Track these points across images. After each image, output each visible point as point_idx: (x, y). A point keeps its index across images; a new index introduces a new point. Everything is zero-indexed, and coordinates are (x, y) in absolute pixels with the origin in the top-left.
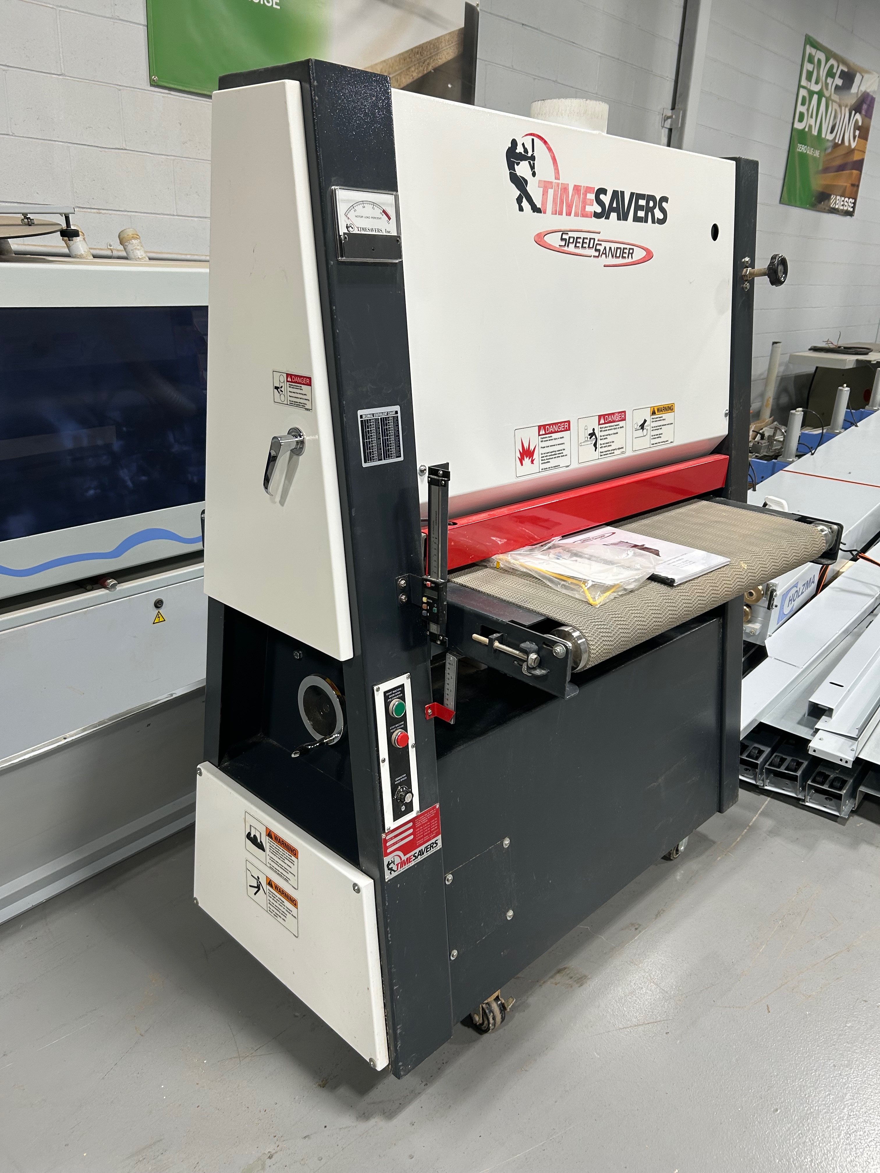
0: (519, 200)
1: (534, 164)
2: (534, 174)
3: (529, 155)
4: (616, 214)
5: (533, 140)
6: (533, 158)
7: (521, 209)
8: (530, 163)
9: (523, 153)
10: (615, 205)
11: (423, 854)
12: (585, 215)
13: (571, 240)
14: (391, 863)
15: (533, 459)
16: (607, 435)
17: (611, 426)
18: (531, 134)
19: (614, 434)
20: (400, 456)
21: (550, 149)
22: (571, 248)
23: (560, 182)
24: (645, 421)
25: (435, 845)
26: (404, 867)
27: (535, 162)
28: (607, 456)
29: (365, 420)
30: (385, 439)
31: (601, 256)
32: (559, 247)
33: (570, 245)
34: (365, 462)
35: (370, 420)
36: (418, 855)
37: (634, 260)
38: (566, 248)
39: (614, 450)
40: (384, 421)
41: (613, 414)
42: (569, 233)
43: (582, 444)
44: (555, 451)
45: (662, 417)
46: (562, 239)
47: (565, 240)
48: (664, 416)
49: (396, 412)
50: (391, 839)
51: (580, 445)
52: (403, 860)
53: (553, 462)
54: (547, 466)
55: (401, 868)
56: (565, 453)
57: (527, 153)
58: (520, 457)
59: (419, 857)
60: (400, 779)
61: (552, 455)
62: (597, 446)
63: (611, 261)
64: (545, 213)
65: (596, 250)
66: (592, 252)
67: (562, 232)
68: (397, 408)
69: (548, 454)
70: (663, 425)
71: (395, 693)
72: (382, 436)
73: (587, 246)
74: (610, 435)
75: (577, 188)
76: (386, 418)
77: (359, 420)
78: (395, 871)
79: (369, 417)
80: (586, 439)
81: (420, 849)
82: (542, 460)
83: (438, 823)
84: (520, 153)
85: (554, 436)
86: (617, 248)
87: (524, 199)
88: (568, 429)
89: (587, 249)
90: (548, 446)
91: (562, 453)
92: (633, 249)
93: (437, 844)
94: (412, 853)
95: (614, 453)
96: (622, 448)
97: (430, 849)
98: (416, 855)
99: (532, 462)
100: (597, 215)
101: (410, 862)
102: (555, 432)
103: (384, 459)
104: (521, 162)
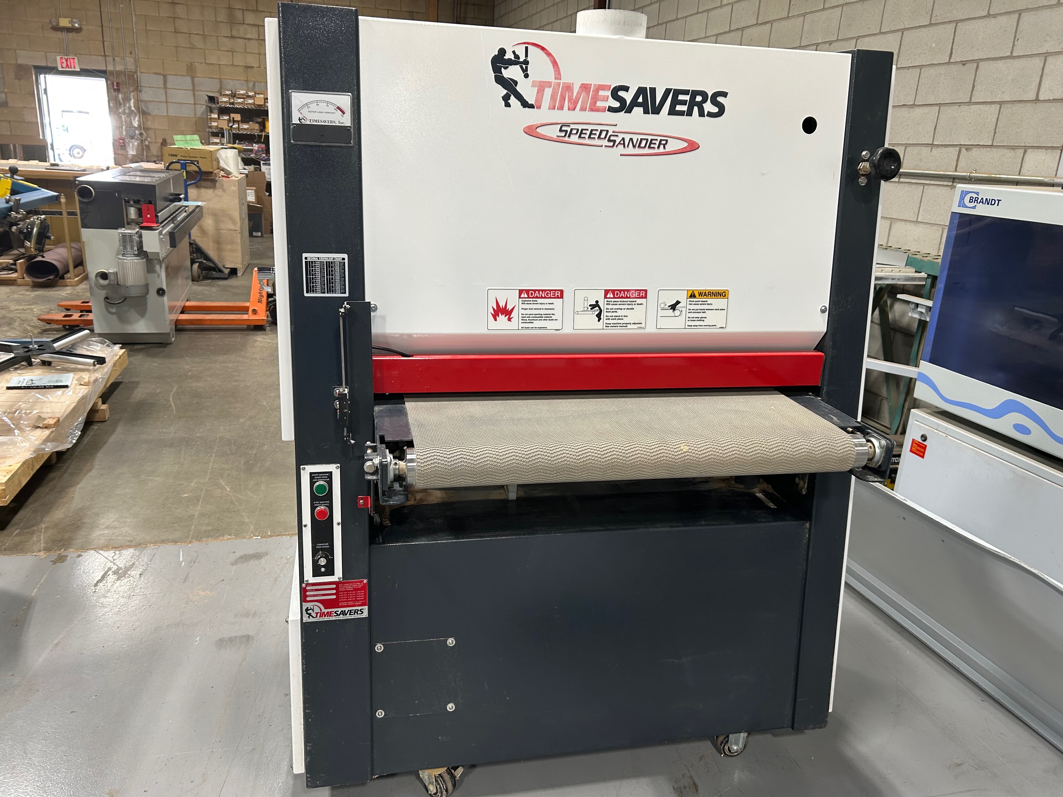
0: (506, 99)
1: (527, 68)
2: (526, 76)
3: (522, 60)
4: (642, 108)
5: (527, 48)
6: (526, 62)
7: (508, 105)
8: (522, 67)
9: (513, 59)
10: (640, 100)
11: (346, 615)
12: (594, 109)
13: (574, 132)
14: (310, 610)
15: (511, 317)
16: (618, 309)
17: (625, 302)
18: (524, 43)
19: (627, 309)
20: (345, 293)
21: (549, 54)
22: (574, 138)
23: (562, 82)
24: (678, 302)
25: (359, 612)
26: (323, 618)
27: (529, 66)
28: (617, 328)
29: (309, 262)
30: (330, 278)
31: (617, 146)
32: (556, 137)
33: (572, 136)
34: (307, 292)
35: (315, 262)
36: (340, 614)
37: (667, 150)
38: (566, 139)
39: (628, 324)
40: (330, 265)
41: (628, 291)
42: (571, 125)
43: (579, 313)
44: (542, 315)
45: (707, 301)
46: (561, 130)
47: (566, 131)
48: (710, 301)
49: (343, 259)
50: (312, 590)
51: (576, 313)
52: (323, 611)
53: (537, 324)
54: (530, 325)
55: (320, 617)
56: (554, 317)
57: (519, 58)
58: (493, 313)
59: (341, 616)
60: (322, 546)
61: (536, 317)
62: (602, 317)
63: (630, 150)
64: (539, 107)
65: (609, 140)
66: (605, 142)
67: (561, 125)
68: (345, 256)
69: (531, 316)
70: (707, 310)
71: (321, 476)
72: (327, 275)
73: (596, 137)
74: (621, 309)
75: (585, 87)
76: (332, 262)
77: (304, 260)
78: (313, 617)
79: (314, 260)
80: (586, 309)
81: (343, 609)
82: (522, 320)
83: (365, 595)
84: (510, 59)
85: (540, 301)
86: (641, 140)
87: (512, 97)
88: (562, 297)
89: (596, 139)
90: (532, 309)
91: (551, 317)
92: (667, 141)
93: (362, 612)
94: (335, 610)
95: (626, 326)
96: (641, 323)
97: (354, 614)
98: (339, 613)
99: (509, 319)
100: (611, 109)
101: (330, 616)
102: (542, 297)
103: (328, 293)
104: (510, 67)
